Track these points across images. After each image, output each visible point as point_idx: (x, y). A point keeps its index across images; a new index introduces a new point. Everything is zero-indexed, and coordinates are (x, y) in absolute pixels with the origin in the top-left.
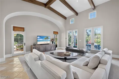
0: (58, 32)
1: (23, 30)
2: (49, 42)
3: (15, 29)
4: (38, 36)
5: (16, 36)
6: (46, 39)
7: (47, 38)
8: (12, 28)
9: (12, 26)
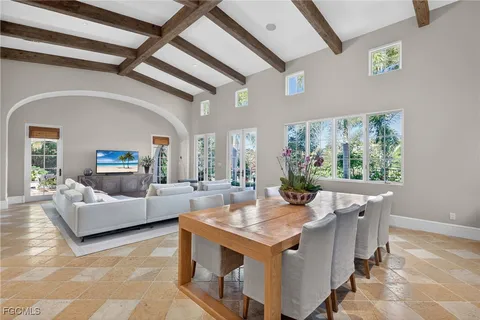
0: (167, 139)
1: (56, 134)
2: (134, 169)
3: (35, 133)
4: (97, 151)
5: (41, 147)
6: (122, 159)
7: (129, 156)
8: (27, 131)
9: (27, 125)
